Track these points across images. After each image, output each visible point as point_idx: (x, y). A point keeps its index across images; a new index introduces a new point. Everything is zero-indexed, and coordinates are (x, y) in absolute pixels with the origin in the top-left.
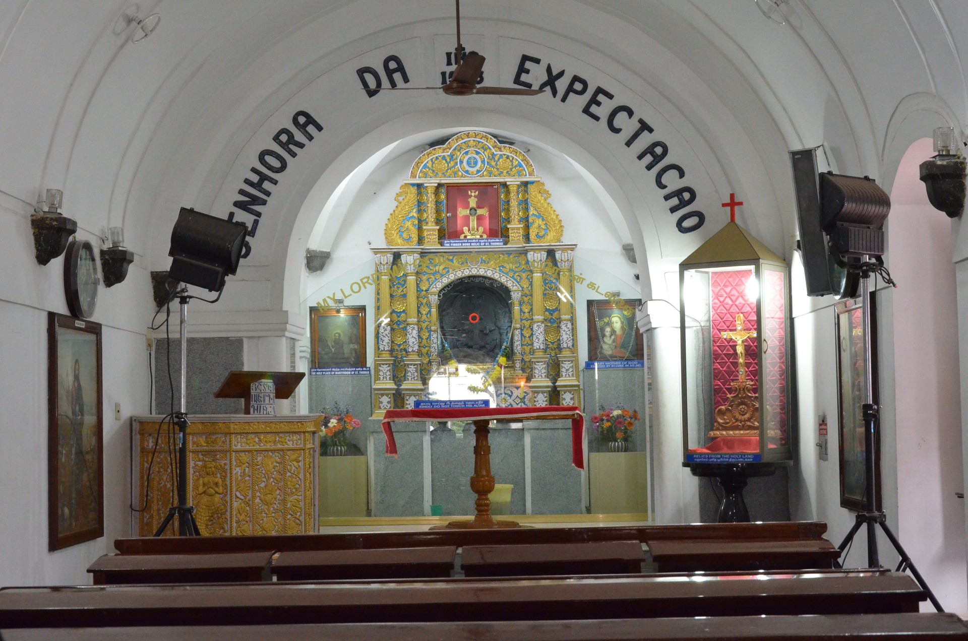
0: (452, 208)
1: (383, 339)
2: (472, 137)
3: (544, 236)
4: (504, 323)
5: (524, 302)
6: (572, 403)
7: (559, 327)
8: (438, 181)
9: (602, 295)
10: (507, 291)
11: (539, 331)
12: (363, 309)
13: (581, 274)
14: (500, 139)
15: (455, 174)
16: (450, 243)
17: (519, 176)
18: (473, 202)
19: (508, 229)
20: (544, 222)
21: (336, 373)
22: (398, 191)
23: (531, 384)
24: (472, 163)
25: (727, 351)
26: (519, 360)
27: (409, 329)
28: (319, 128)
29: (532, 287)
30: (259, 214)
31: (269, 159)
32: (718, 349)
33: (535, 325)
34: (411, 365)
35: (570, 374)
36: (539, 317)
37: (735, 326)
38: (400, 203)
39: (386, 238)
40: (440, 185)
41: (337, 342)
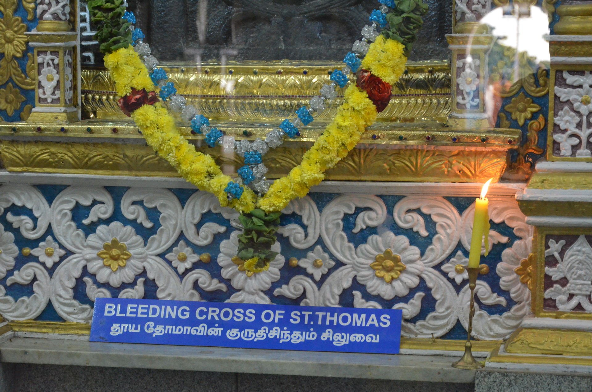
23: (531, 192)
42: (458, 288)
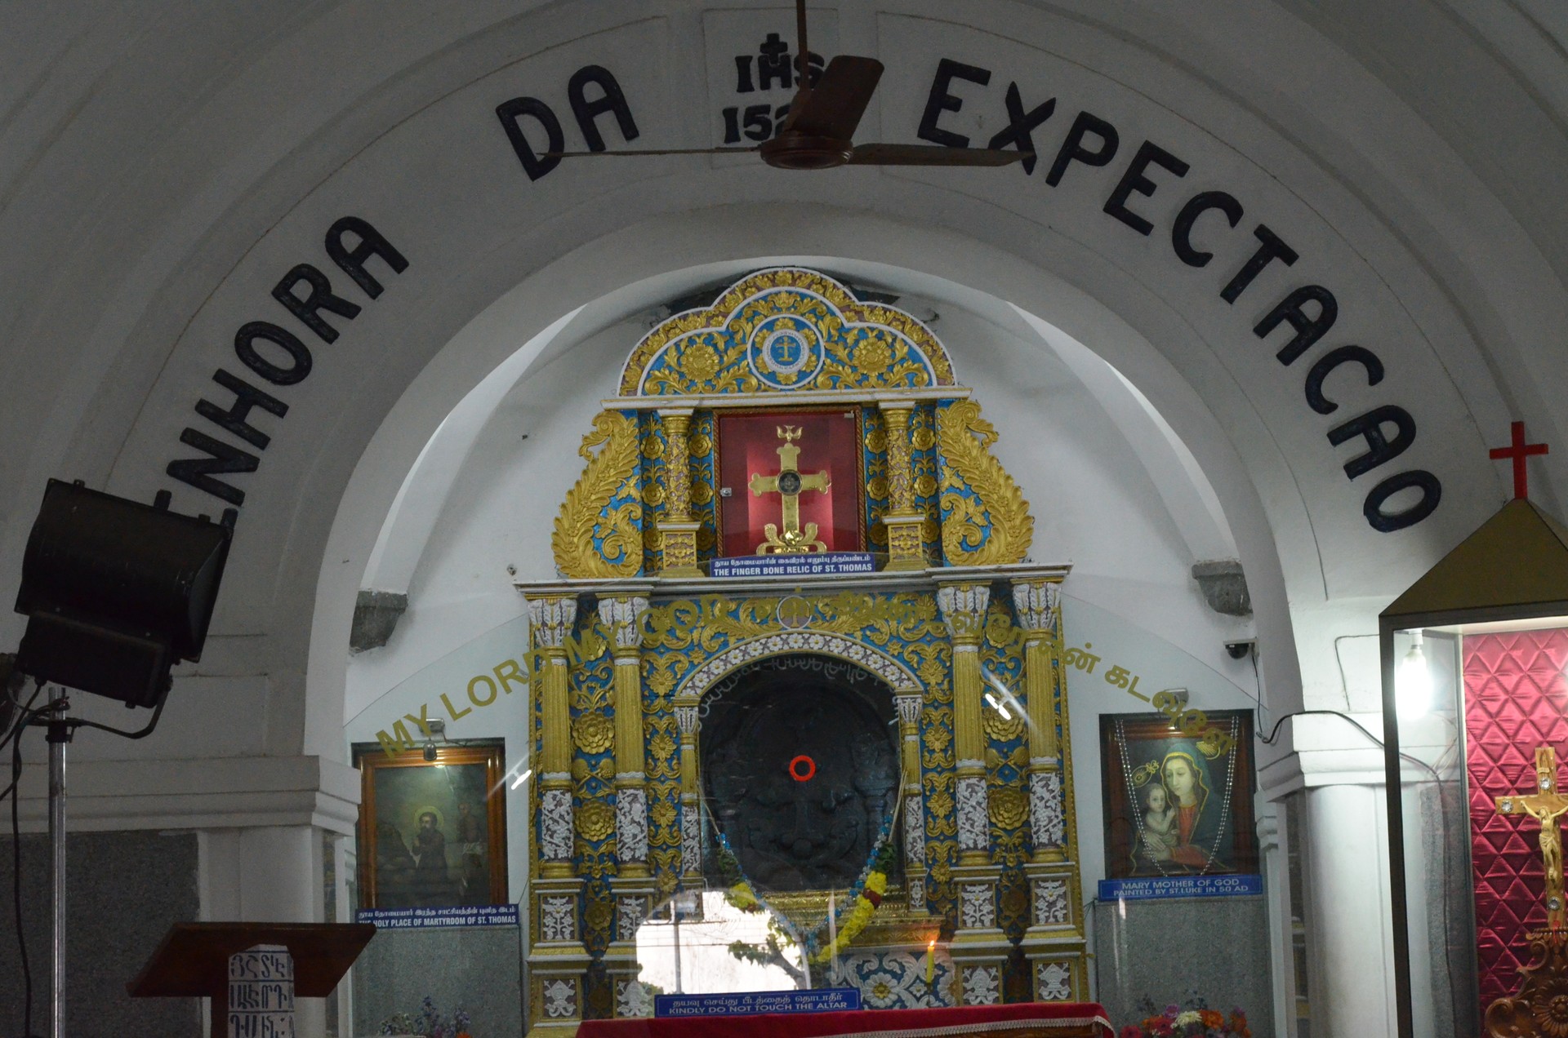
0: (732, 474)
1: (554, 827)
2: (784, 283)
3: (982, 543)
4: (875, 779)
5: (930, 723)
6: (1065, 993)
7: (1026, 789)
8: (695, 403)
9: (1147, 700)
10: (883, 693)
11: (973, 798)
12: (496, 747)
13: (1088, 646)
14: (859, 288)
15: (741, 382)
16: (730, 567)
17: (912, 385)
18: (788, 458)
19: (886, 527)
20: (982, 508)
21: (426, 922)
22: (588, 428)
23: (953, 945)
24: (785, 352)
25: (1512, 846)
26: (920, 879)
27: (623, 801)
28: (399, 263)
29: (951, 682)
30: (236, 497)
31: (263, 347)
32: (1486, 842)
33: (963, 785)
34: (629, 896)
35: (1060, 915)
36: (974, 762)
37: (1534, 779)
38: (594, 461)
39: (558, 556)
40: (700, 414)
41: (429, 838)
42: (918, 999)
